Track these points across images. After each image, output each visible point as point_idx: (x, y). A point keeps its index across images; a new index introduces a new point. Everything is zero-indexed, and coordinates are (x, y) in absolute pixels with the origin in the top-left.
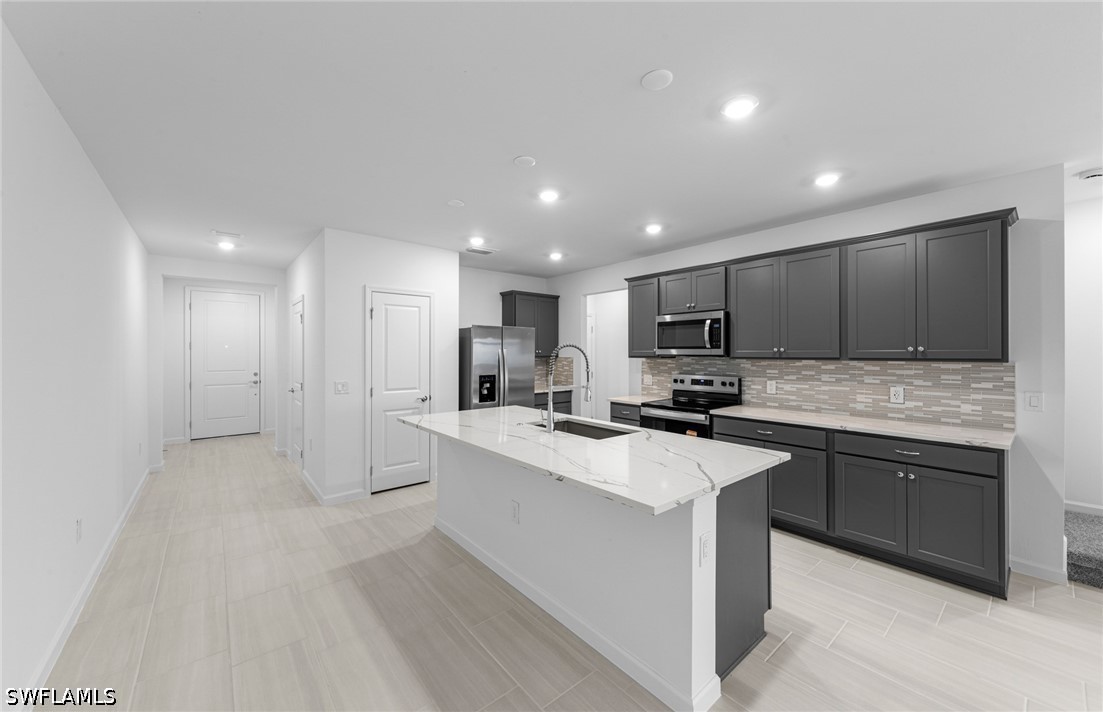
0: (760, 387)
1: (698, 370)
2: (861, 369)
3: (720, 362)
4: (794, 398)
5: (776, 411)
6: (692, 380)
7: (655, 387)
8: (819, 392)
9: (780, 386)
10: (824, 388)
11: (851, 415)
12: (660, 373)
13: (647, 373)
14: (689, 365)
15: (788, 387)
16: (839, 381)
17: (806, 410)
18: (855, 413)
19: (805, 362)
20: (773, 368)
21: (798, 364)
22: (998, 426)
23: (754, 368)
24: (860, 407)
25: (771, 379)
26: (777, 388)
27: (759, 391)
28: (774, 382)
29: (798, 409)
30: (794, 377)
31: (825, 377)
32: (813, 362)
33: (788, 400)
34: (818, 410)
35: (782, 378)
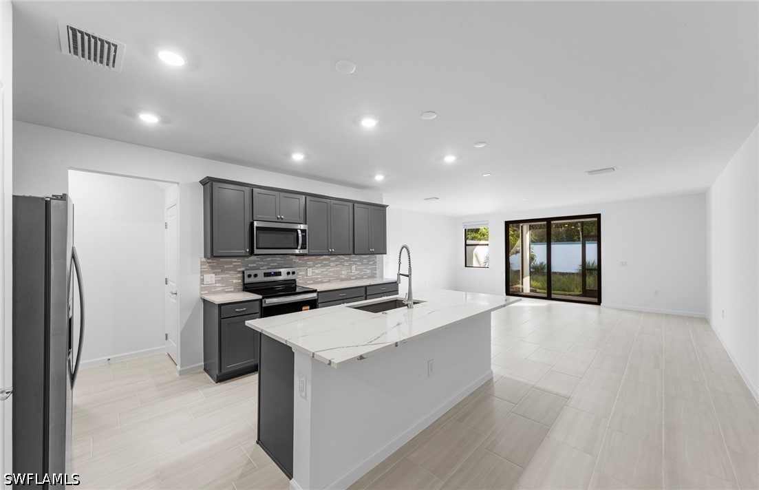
0: (304, 273)
1: (263, 266)
2: (343, 259)
3: (279, 259)
4: (319, 276)
5: (327, 284)
6: (264, 273)
7: (217, 285)
8: (330, 272)
9: (314, 271)
10: (332, 270)
11: (341, 281)
12: (223, 271)
13: (208, 273)
14: (254, 262)
15: (317, 271)
16: (337, 265)
17: (325, 282)
18: (342, 280)
19: (324, 257)
20: (310, 261)
21: (322, 258)
22: (373, 276)
23: (301, 262)
24: (343, 276)
25: (309, 267)
26: (313, 272)
27: (303, 276)
28: (311, 269)
29: (322, 282)
30: (319, 265)
31: (332, 264)
32: (327, 257)
33: (317, 278)
34: (329, 281)
35: (314, 266)
